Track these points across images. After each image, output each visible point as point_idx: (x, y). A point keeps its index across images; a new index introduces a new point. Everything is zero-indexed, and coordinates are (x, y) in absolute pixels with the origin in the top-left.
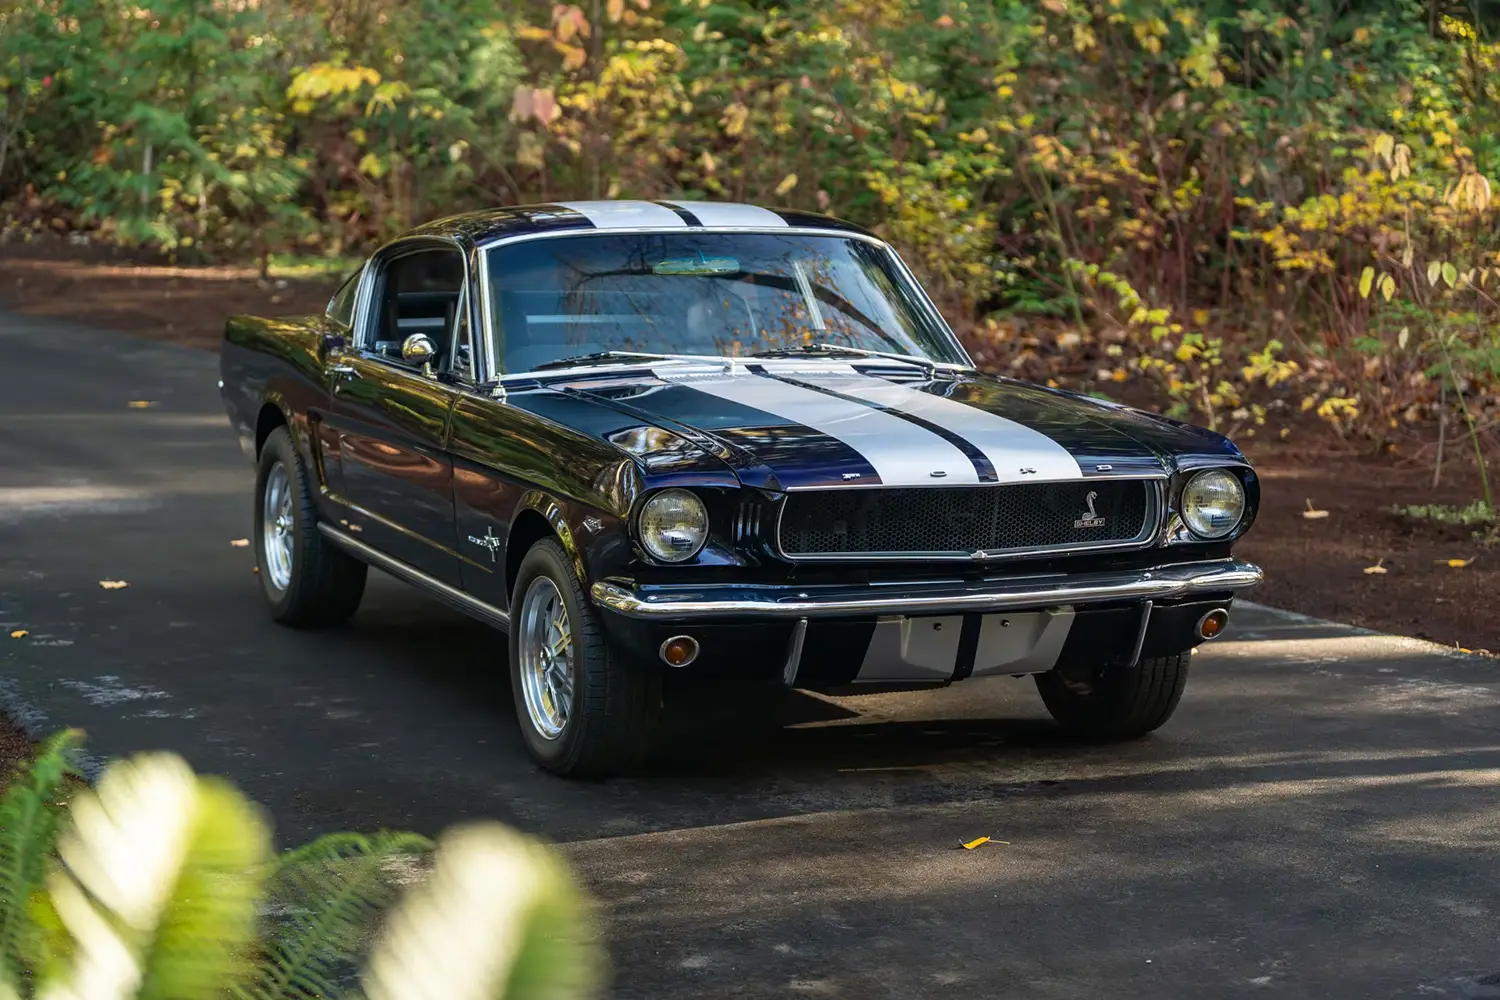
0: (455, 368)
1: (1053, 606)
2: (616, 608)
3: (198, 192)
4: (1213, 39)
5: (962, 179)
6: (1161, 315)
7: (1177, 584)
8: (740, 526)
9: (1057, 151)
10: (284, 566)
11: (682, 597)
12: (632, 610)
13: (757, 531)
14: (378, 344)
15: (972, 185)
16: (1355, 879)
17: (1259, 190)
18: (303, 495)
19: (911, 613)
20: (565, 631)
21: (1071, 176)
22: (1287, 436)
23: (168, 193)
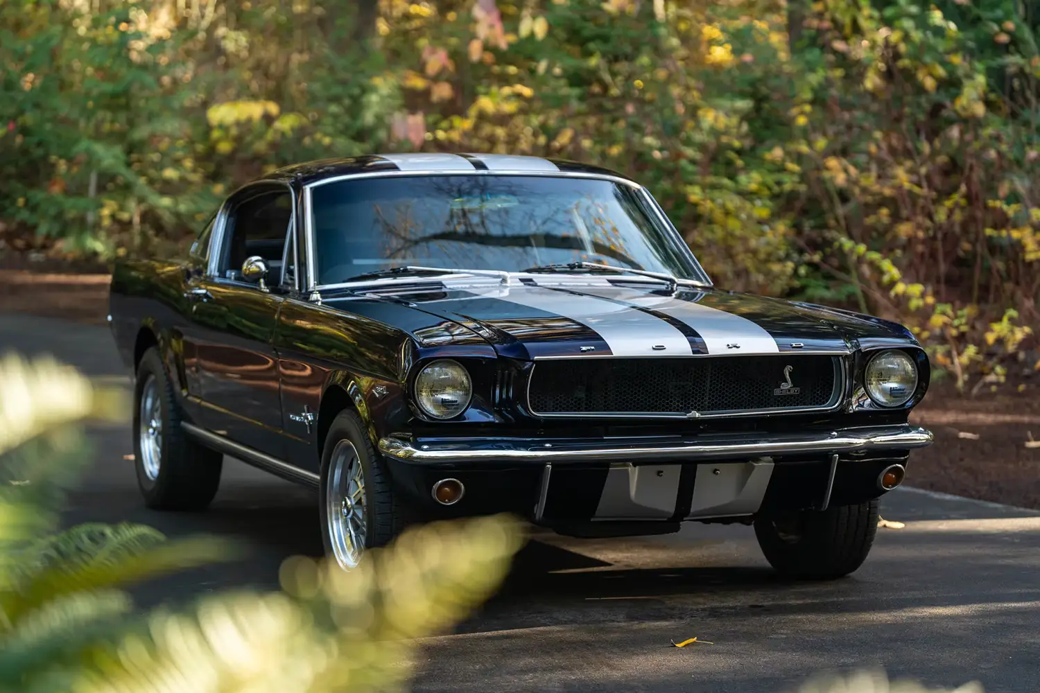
0: (284, 283)
1: (756, 457)
2: (398, 457)
3: (133, 212)
4: (981, 79)
5: (766, 192)
6: (916, 289)
7: (860, 441)
8: (498, 392)
9: (846, 171)
10: (156, 460)
11: (452, 446)
12: (409, 458)
13: (511, 394)
14: (228, 273)
15: (774, 197)
16: (990, 666)
17: (1013, 198)
18: (169, 399)
19: (638, 461)
20: (361, 485)
21: (857, 191)
22: (1023, 392)
23: (106, 212)
